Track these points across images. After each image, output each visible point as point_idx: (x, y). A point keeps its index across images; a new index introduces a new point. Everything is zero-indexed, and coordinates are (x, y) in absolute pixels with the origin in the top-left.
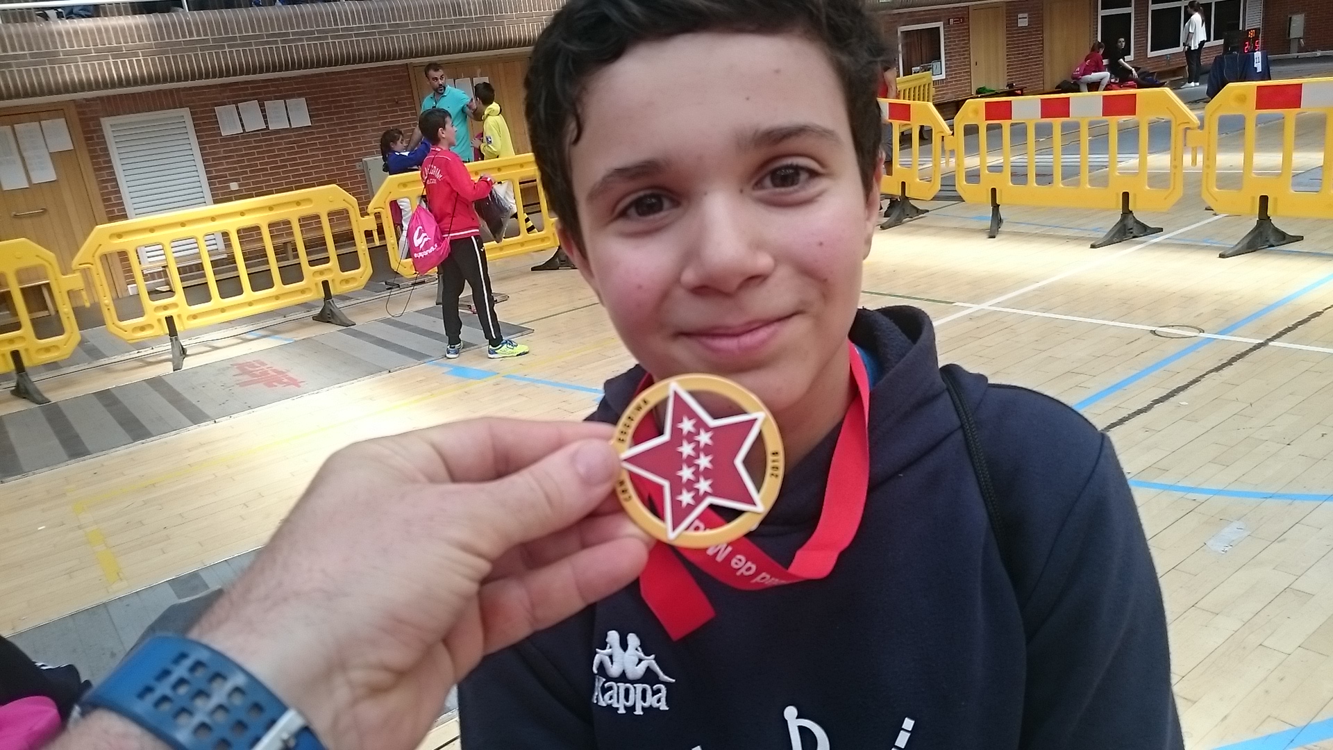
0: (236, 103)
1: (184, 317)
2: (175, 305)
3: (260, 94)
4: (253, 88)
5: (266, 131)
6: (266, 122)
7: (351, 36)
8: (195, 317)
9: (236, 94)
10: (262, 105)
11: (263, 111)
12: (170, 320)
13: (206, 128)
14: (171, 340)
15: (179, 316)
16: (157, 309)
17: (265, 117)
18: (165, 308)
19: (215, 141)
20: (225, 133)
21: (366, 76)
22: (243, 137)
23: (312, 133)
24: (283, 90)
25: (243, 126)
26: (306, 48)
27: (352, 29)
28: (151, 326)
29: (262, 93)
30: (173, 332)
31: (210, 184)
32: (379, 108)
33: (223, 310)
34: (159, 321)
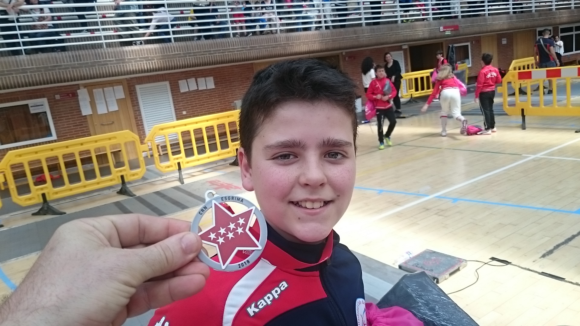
0: (186, 79)
2: (181, 158)
3: (195, 75)
4: (193, 73)
5: (197, 91)
6: (198, 87)
7: (234, 51)
8: (188, 162)
9: (187, 76)
10: (196, 80)
11: (197, 82)
12: (179, 164)
13: (175, 89)
14: (179, 172)
15: (182, 162)
16: (175, 159)
17: (197, 84)
18: (177, 159)
19: (178, 94)
20: (182, 91)
21: (237, 68)
22: (189, 93)
23: (215, 91)
24: (204, 74)
25: (189, 89)
26: (218, 56)
27: (235, 49)
28: (172, 166)
30: (180, 169)
31: (176, 112)
32: (241, 81)
33: (198, 160)
34: (175, 164)
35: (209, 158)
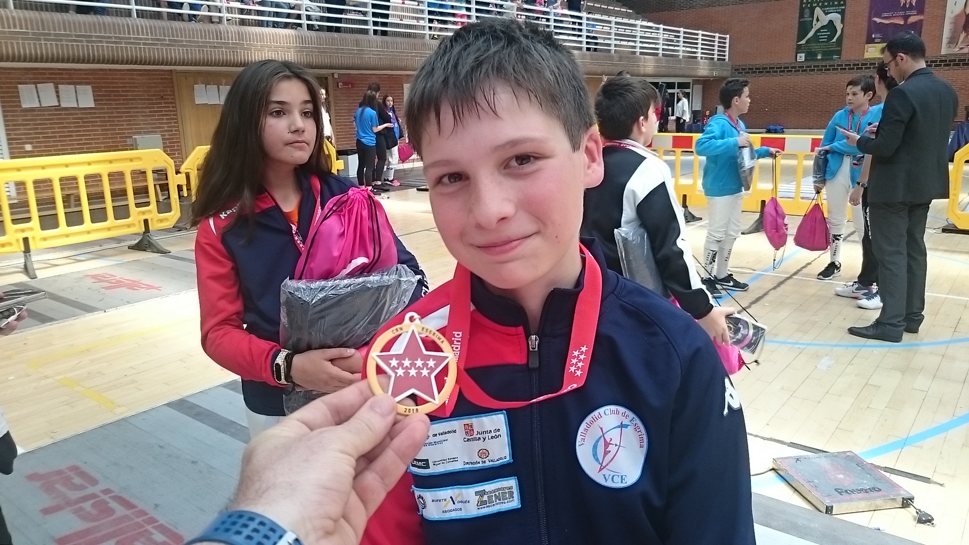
0: (35, 83)
1: (37, 238)
2: (31, 229)
3: (56, 78)
4: (50, 74)
5: (58, 108)
6: (59, 101)
7: (139, 44)
8: (45, 239)
9: (37, 77)
10: (56, 88)
11: (57, 92)
12: (26, 240)
13: (9, 100)
14: (26, 256)
15: (33, 238)
16: (17, 231)
17: (58, 96)
18: (23, 231)
19: (16, 111)
20: (25, 105)
21: (140, 75)
22: (40, 111)
23: (95, 113)
24: (74, 79)
25: (40, 102)
26: (105, 49)
27: (141, 39)
28: (10, 244)
29: (57, 78)
30: (27, 250)
31: (9, 144)
32: (149, 100)
33: (67, 236)
34: (17, 240)
35: (89, 232)
